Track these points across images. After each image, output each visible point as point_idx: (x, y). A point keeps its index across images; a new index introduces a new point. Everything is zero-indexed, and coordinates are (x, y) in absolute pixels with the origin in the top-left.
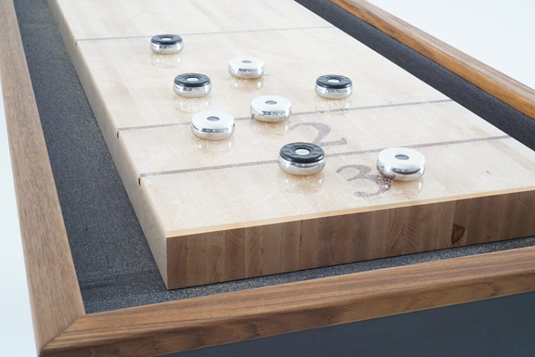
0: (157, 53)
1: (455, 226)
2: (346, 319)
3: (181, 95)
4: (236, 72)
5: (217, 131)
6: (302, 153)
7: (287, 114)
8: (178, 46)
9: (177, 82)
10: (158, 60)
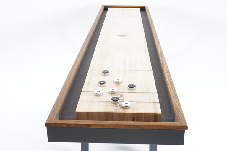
0: (103, 75)
1: (133, 118)
2: (92, 127)
3: (99, 86)
4: (115, 81)
5: (99, 94)
6: (115, 99)
7: (116, 92)
8: (108, 73)
9: (99, 83)
10: (103, 76)
